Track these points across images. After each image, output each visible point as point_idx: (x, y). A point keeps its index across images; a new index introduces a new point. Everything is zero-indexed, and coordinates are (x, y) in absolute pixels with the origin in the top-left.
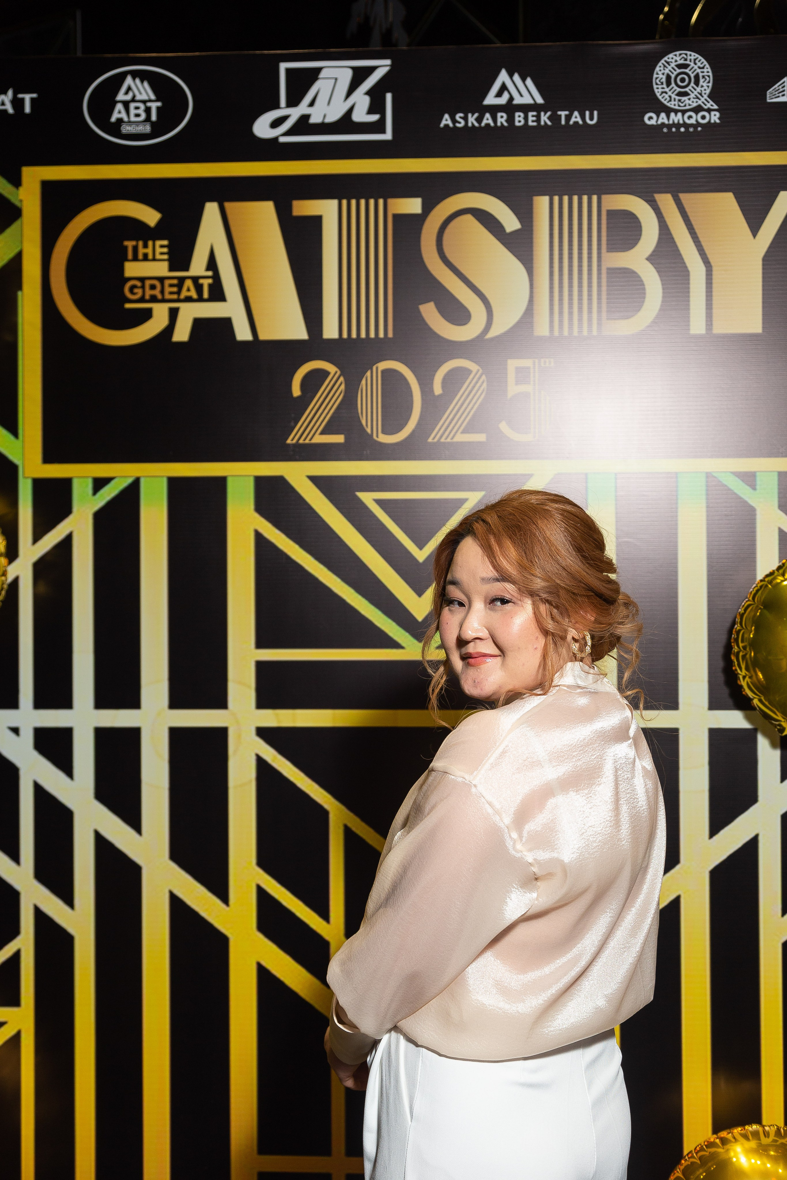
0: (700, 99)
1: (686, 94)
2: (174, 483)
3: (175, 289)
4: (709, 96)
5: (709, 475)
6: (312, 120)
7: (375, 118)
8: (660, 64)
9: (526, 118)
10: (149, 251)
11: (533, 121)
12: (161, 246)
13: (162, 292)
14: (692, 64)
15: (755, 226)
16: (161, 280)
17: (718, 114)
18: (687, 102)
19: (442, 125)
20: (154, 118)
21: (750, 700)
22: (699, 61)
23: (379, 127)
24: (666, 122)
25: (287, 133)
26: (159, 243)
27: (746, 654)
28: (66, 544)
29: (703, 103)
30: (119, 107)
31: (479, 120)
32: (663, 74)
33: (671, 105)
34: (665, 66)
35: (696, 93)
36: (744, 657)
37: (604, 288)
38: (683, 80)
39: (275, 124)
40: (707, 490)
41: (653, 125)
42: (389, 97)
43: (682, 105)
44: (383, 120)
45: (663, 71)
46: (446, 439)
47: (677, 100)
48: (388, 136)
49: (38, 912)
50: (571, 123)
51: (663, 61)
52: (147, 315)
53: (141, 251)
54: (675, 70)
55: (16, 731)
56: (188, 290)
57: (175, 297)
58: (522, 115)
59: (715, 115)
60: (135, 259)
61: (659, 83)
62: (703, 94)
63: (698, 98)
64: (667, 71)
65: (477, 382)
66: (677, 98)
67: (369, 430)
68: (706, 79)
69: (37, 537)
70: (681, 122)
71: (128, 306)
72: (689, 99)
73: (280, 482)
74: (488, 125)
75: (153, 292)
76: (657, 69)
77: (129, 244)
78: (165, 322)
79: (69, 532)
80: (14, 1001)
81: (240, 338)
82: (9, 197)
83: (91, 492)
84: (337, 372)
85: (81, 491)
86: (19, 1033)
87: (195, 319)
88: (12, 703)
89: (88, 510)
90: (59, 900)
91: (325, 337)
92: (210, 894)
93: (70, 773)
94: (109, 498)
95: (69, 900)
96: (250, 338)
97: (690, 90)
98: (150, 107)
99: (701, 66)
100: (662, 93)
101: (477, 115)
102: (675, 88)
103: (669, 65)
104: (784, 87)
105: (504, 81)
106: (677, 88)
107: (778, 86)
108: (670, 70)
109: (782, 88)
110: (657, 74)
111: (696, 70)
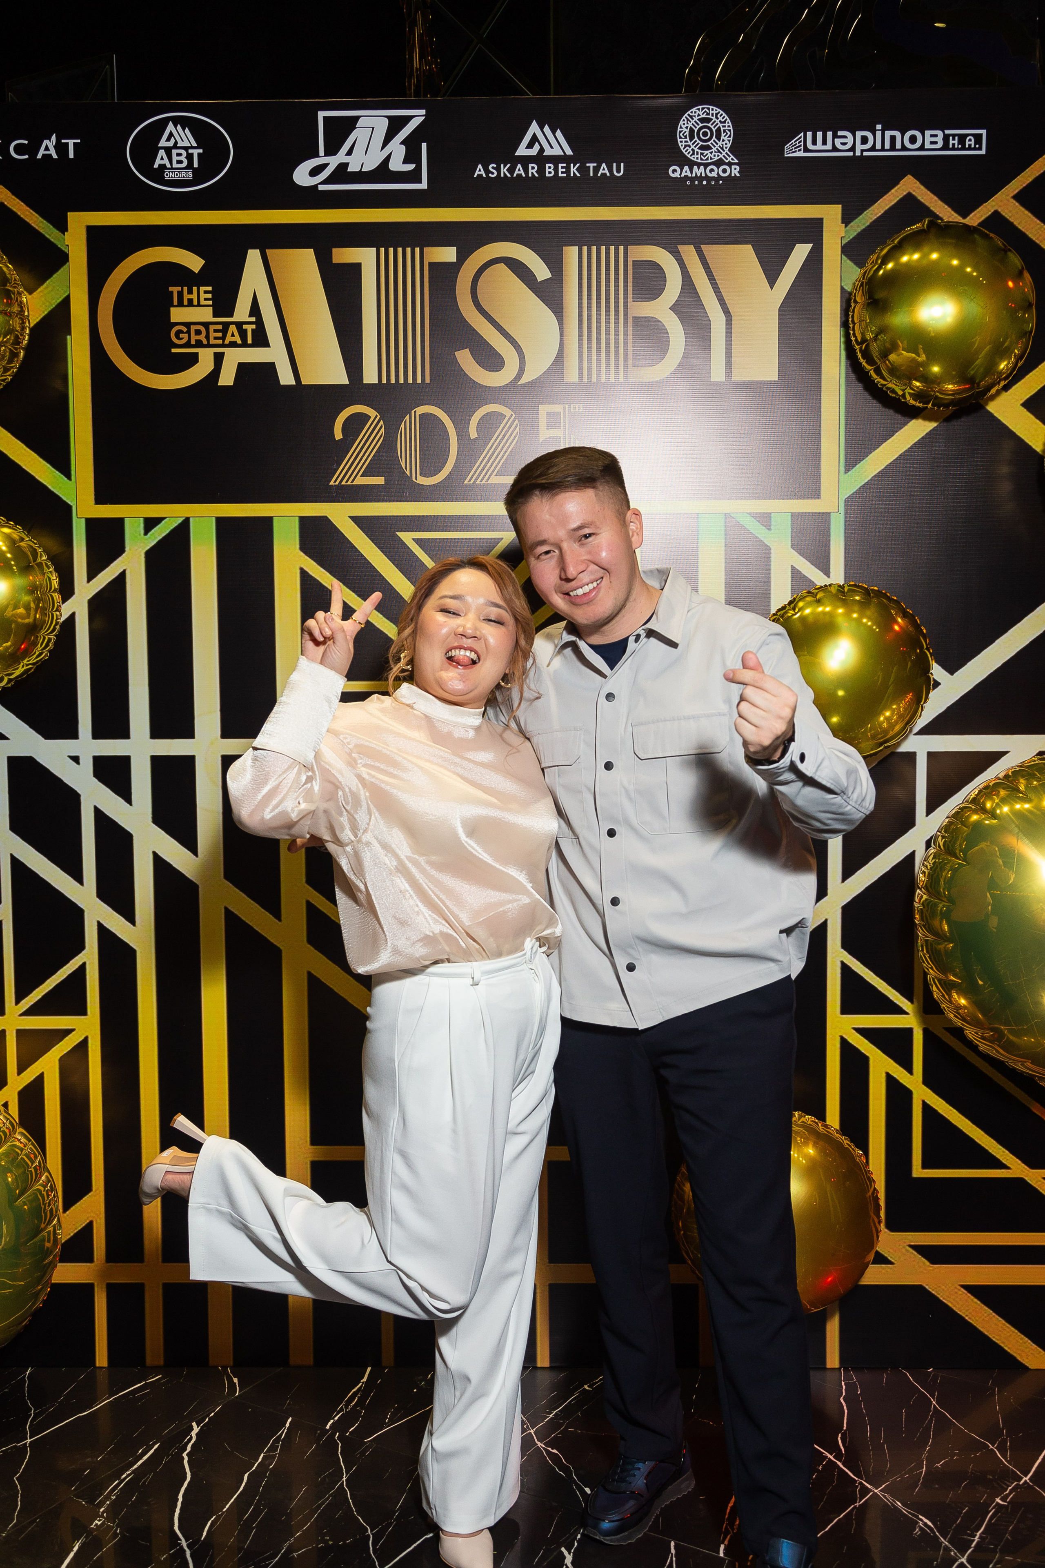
0: (721, 153)
1: (708, 148)
2: (222, 523)
3: (220, 335)
4: (729, 151)
5: (727, 516)
6: (350, 169)
7: (411, 167)
8: (684, 118)
9: (556, 170)
11: (562, 173)
12: (205, 292)
13: (207, 337)
14: (714, 119)
15: (772, 277)
16: (206, 325)
17: (738, 168)
18: (709, 155)
19: (475, 176)
20: (196, 165)
22: (721, 116)
23: (415, 176)
24: (690, 175)
25: (325, 182)
26: (202, 289)
28: (120, 581)
29: (724, 156)
30: (162, 153)
31: (511, 170)
32: (687, 128)
33: (694, 158)
34: (688, 120)
35: (717, 147)
37: (630, 337)
38: (705, 134)
39: (314, 172)
40: (726, 530)
41: (676, 178)
42: (424, 146)
43: (704, 158)
44: (418, 169)
45: (686, 125)
46: (481, 481)
47: (699, 154)
48: (424, 185)
49: (101, 928)
50: (599, 175)
51: (686, 115)
52: (193, 359)
53: (186, 296)
54: (698, 125)
55: (76, 759)
56: (233, 335)
57: (220, 342)
58: (552, 166)
59: (735, 169)
60: (181, 304)
61: (683, 137)
62: (724, 148)
63: (719, 151)
64: (690, 125)
65: (510, 427)
66: (700, 151)
67: (408, 473)
68: (727, 134)
69: (91, 576)
70: (703, 175)
71: (174, 350)
72: (711, 153)
73: (323, 522)
74: (519, 175)
75: (198, 337)
76: (681, 122)
78: (211, 367)
79: (122, 570)
80: (81, 1010)
81: (283, 382)
82: (56, 242)
83: (142, 532)
84: (377, 416)
85: (133, 531)
86: (86, 1039)
87: (240, 364)
88: (72, 733)
89: (140, 549)
90: (121, 918)
91: (365, 382)
92: (263, 910)
93: (128, 799)
94: (160, 538)
95: (131, 918)
96: (293, 382)
97: (712, 143)
98: (192, 154)
99: (723, 120)
100: (686, 146)
101: (509, 165)
102: (698, 141)
103: (693, 119)
104: (801, 142)
105: (534, 134)
106: (699, 142)
107: (795, 142)
108: (693, 124)
109: (799, 143)
110: (681, 127)
111: (717, 124)
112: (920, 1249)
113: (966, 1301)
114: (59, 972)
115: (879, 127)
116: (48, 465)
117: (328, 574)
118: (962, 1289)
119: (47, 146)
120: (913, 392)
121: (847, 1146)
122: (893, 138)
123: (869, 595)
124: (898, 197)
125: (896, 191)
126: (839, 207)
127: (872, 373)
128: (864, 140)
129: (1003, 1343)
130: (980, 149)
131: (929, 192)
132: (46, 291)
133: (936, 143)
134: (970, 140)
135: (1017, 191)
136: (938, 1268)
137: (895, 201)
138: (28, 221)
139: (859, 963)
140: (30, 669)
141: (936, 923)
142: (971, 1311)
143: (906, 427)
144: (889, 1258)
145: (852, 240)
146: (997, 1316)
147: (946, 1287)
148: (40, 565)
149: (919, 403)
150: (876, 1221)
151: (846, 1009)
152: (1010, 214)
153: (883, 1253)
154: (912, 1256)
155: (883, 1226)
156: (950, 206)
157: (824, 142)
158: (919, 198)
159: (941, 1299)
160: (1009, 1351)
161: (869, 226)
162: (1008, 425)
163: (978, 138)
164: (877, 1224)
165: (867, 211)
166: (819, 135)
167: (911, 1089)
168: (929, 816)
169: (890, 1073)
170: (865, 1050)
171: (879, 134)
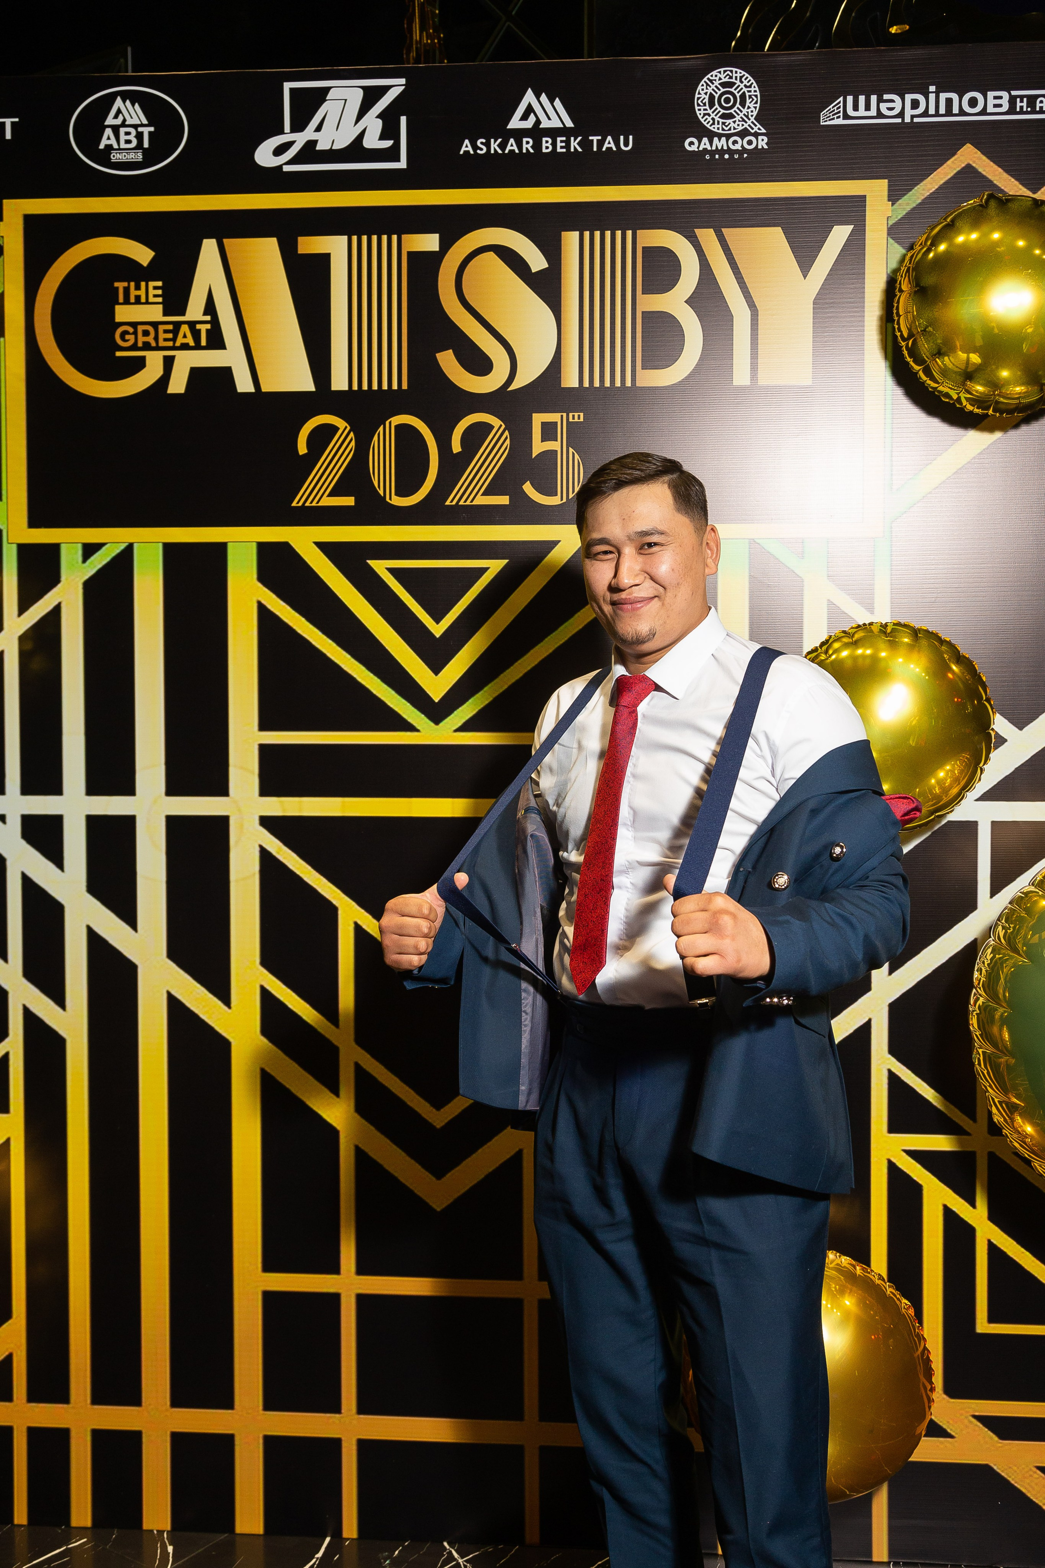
0: (746, 122)
1: (731, 116)
2: (170, 550)
3: (170, 336)
4: (755, 119)
5: (752, 542)
6: (318, 148)
7: (388, 144)
8: (702, 82)
9: (554, 144)
10: (142, 292)
11: (562, 147)
12: (154, 288)
13: (156, 338)
14: (738, 82)
15: (806, 264)
16: (155, 325)
17: (766, 139)
18: (732, 125)
19: (461, 153)
20: (146, 145)
22: (746, 79)
23: (392, 154)
24: (709, 148)
25: (290, 162)
26: (152, 284)
28: (55, 615)
29: (749, 125)
30: (108, 132)
31: (503, 146)
32: (706, 94)
33: (714, 128)
34: (707, 84)
35: (741, 115)
37: (639, 335)
38: (727, 100)
39: (279, 151)
40: (750, 559)
41: (694, 151)
42: (403, 120)
43: (726, 129)
44: (397, 145)
45: (705, 91)
46: (465, 501)
47: (721, 123)
48: (402, 164)
49: (28, 1014)
50: (604, 149)
51: (705, 79)
52: (139, 364)
53: (133, 293)
54: (719, 90)
55: (2, 818)
56: (185, 336)
57: (170, 344)
58: (550, 140)
59: (763, 140)
60: (127, 302)
61: (701, 104)
62: (750, 117)
63: (744, 120)
64: (710, 90)
65: (499, 439)
66: (721, 121)
67: (381, 492)
68: (753, 100)
69: (22, 609)
70: (725, 148)
71: (119, 354)
72: (734, 122)
73: (285, 548)
74: (512, 151)
75: (146, 339)
76: (700, 88)
77: (120, 285)
78: (160, 372)
79: (56, 603)
81: (240, 389)
83: (80, 559)
84: (346, 427)
85: (70, 558)
86: (8, 1140)
87: (192, 369)
89: (78, 579)
90: (49, 1000)
91: (333, 389)
92: (210, 996)
93: (60, 864)
94: (100, 566)
95: (60, 1001)
96: (252, 389)
97: (735, 111)
98: (142, 133)
99: (748, 84)
100: (705, 115)
101: (500, 140)
102: (719, 109)
103: (713, 84)
104: (839, 107)
105: (530, 102)
106: (721, 110)
107: (833, 107)
108: (713, 90)
109: (837, 109)
110: (699, 93)
111: (742, 89)
112: (988, 1422)
113: (1043, 1486)
115: (932, 88)
117: (288, 608)
118: (1038, 1472)
120: (969, 395)
121: (892, 1295)
122: (949, 102)
123: (918, 635)
124: (955, 169)
125: (953, 162)
126: (884, 183)
127: (921, 374)
128: (915, 104)
131: (992, 163)
133: (1000, 106)
134: (1041, 102)
136: (1008, 1444)
137: (952, 174)
139: (909, 1072)
141: (995, 1030)
143: (965, 438)
144: (949, 1431)
145: (900, 220)
147: (1018, 1468)
149: (978, 409)
150: (929, 1387)
151: (895, 1127)
153: (941, 1424)
154: (977, 1428)
155: (938, 1393)
156: (1016, 179)
157: (868, 108)
158: (980, 170)
159: (1013, 1482)
161: (920, 204)
164: (930, 1393)
165: (918, 186)
166: (862, 99)
167: (974, 1225)
168: (994, 898)
169: (949, 1205)
170: (917, 1177)
171: (932, 97)
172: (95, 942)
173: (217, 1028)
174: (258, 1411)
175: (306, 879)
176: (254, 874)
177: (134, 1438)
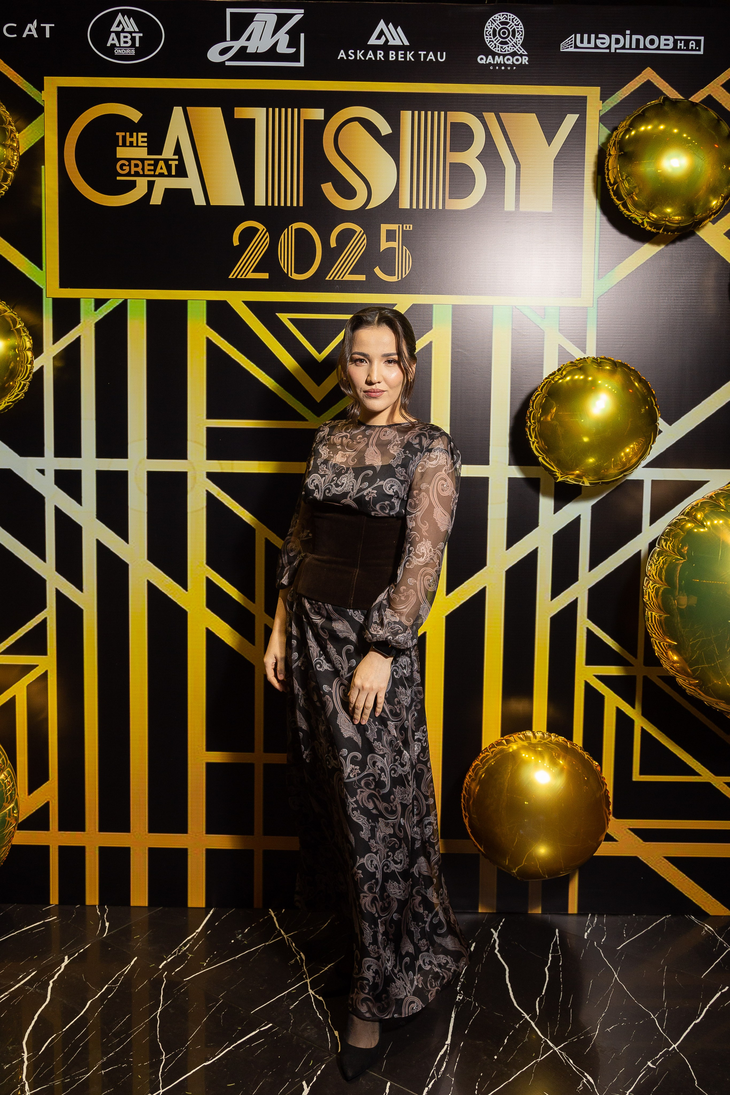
0: (515, 47)
1: (506, 43)
2: (151, 304)
3: (152, 168)
4: (521, 45)
5: (514, 308)
6: (249, 51)
7: (292, 50)
8: (489, 21)
9: (397, 55)
10: (134, 139)
11: (401, 58)
12: (142, 137)
13: (143, 169)
14: (511, 22)
15: (550, 137)
16: (142, 160)
17: (527, 58)
19: (339, 58)
20: (137, 45)
21: (537, 457)
22: (516, 20)
23: (295, 57)
24: (492, 62)
25: (230, 60)
26: (140, 134)
27: (536, 427)
28: (76, 344)
29: (517, 49)
30: (113, 35)
31: (365, 55)
32: (491, 28)
33: (496, 50)
34: (492, 23)
35: (513, 42)
36: (534, 429)
37: (447, 177)
38: (504, 33)
39: (223, 52)
40: (512, 318)
41: (483, 64)
42: (302, 35)
43: (503, 50)
44: (298, 52)
45: (491, 26)
46: (338, 278)
48: (301, 64)
49: (59, 594)
50: (428, 60)
51: (491, 19)
52: (132, 185)
53: (128, 139)
54: (499, 26)
55: (42, 471)
56: (161, 168)
57: (152, 173)
58: (394, 53)
59: (525, 59)
60: (124, 145)
61: (488, 34)
62: (518, 44)
63: (514, 46)
64: (493, 26)
65: (360, 239)
66: (500, 46)
67: (286, 271)
68: (520, 33)
69: (56, 339)
70: (502, 63)
71: (118, 178)
72: (508, 47)
73: (224, 304)
74: (370, 59)
75: (136, 169)
76: (487, 24)
77: (120, 134)
78: (145, 191)
79: (78, 336)
80: (43, 652)
81: (197, 203)
82: (35, 98)
83: (93, 309)
84: (264, 229)
85: (86, 307)
86: (46, 673)
87: (166, 189)
88: (40, 453)
89: (91, 321)
90: (73, 586)
91: (256, 204)
92: (175, 583)
93: (79, 501)
94: (106, 313)
95: (80, 586)
96: (204, 203)
97: (509, 40)
98: (135, 37)
99: (517, 24)
100: (490, 41)
101: (363, 51)
102: (499, 38)
103: (495, 22)
104: (572, 41)
105: (382, 29)
107: (568, 40)
108: (495, 26)
109: (571, 41)
110: (487, 28)
111: (513, 26)
112: (637, 831)
113: (668, 868)
114: (27, 624)
115: (628, 32)
116: (27, 259)
117: (226, 342)
118: (665, 860)
119: (30, 28)
120: (649, 220)
121: (588, 759)
122: (638, 41)
123: (616, 365)
124: (640, 83)
125: (639, 78)
126: (598, 89)
127: (621, 206)
128: (617, 41)
129: (692, 897)
130: (699, 50)
131: (662, 80)
132: (28, 133)
133: (668, 45)
134: (692, 44)
135: (725, 81)
136: (649, 844)
137: (638, 86)
138: (15, 82)
139: (599, 629)
140: (11, 405)
142: (670, 875)
143: (642, 248)
144: (615, 837)
145: (607, 112)
146: (688, 879)
147: (653, 857)
148: (18, 330)
149: (654, 229)
150: (608, 812)
151: (589, 661)
152: (719, 98)
153: (610, 834)
154: (631, 836)
155: (611, 816)
156: (677, 91)
157: (589, 42)
158: (655, 84)
159: (650, 866)
160: (696, 903)
161: (619, 103)
162: (714, 248)
163: (698, 43)
164: (608, 815)
165: (618, 92)
166: (586, 36)
167: (634, 719)
168: (652, 526)
169: (619, 707)
170: (602, 691)
171: (628, 37)
172: (102, 550)
173: (179, 603)
174: (203, 835)
175: (235, 511)
176: (203, 508)
177: (125, 852)
